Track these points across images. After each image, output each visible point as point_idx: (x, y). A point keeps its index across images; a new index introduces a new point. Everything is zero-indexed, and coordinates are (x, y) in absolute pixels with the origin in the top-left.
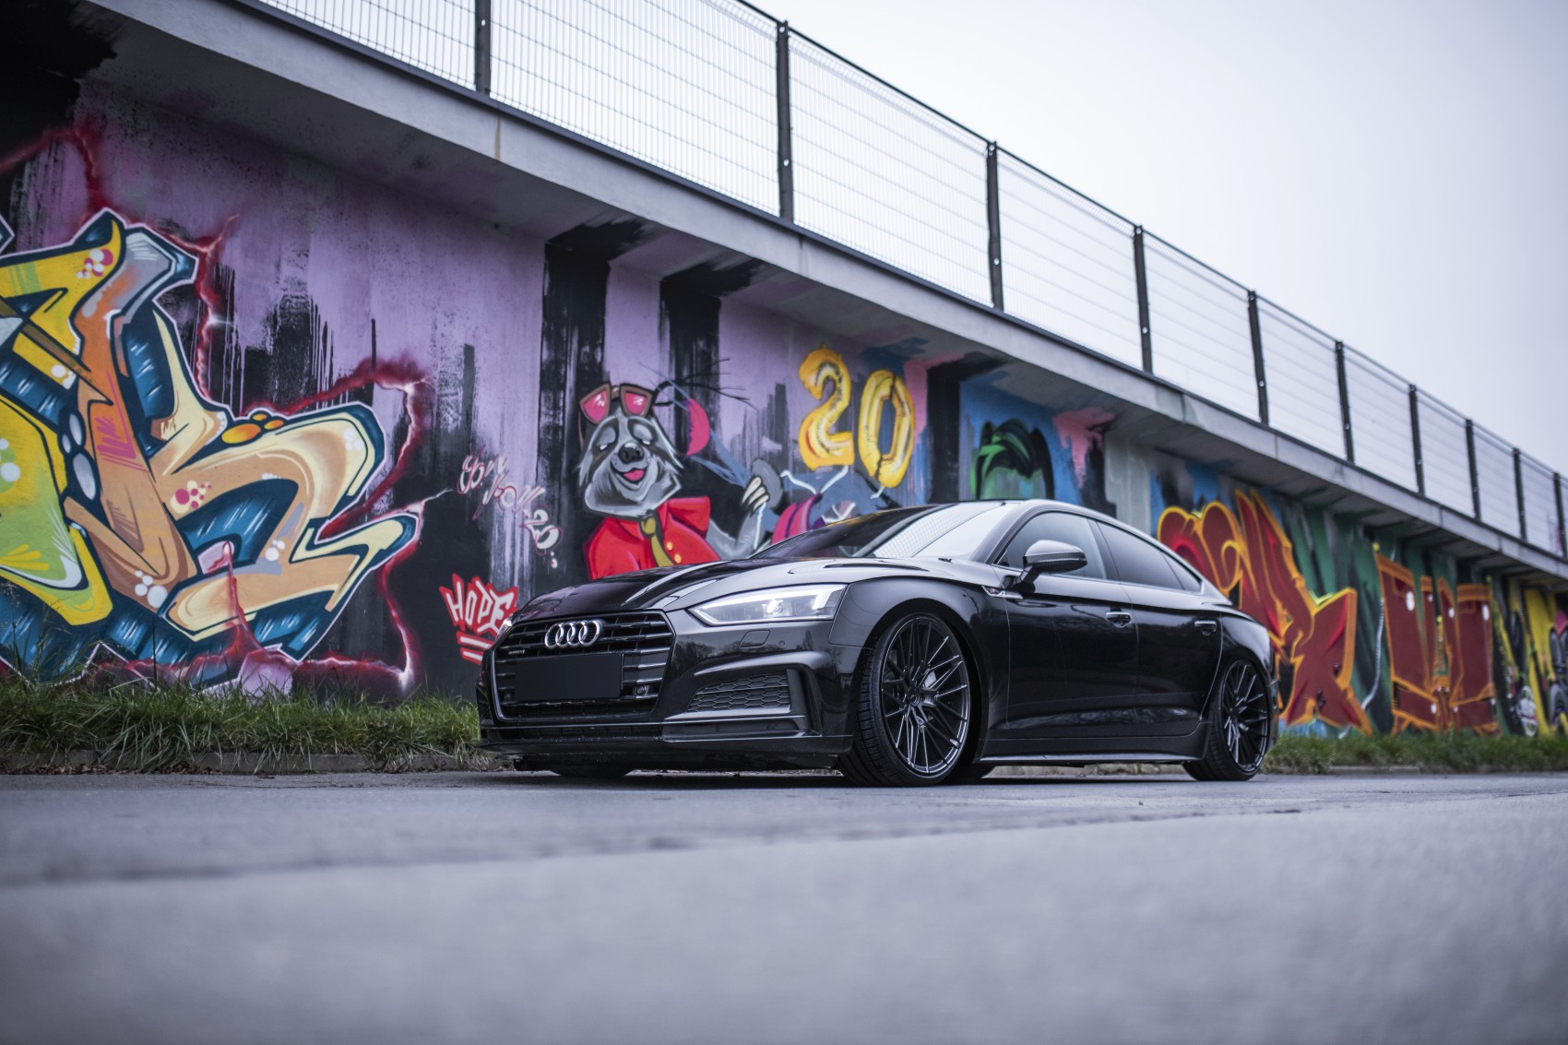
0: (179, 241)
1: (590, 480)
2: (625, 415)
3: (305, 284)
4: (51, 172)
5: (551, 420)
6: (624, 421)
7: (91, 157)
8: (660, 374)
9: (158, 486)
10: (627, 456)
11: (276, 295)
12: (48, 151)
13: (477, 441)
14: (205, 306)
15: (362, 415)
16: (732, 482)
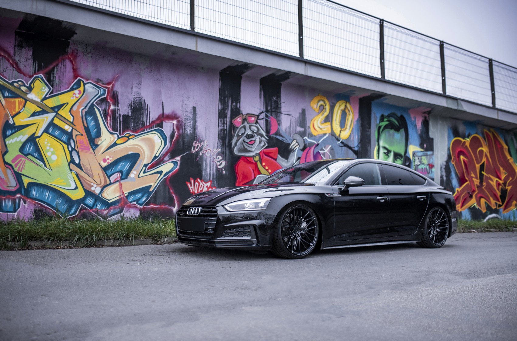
0: (101, 85)
1: (236, 145)
2: (248, 123)
3: (141, 93)
4: (62, 69)
5: (222, 127)
6: (247, 126)
7: (74, 63)
8: (260, 109)
9: (97, 158)
10: (249, 137)
11: (131, 98)
12: (61, 63)
13: (198, 136)
14: (109, 103)
15: (160, 131)
16: (286, 142)
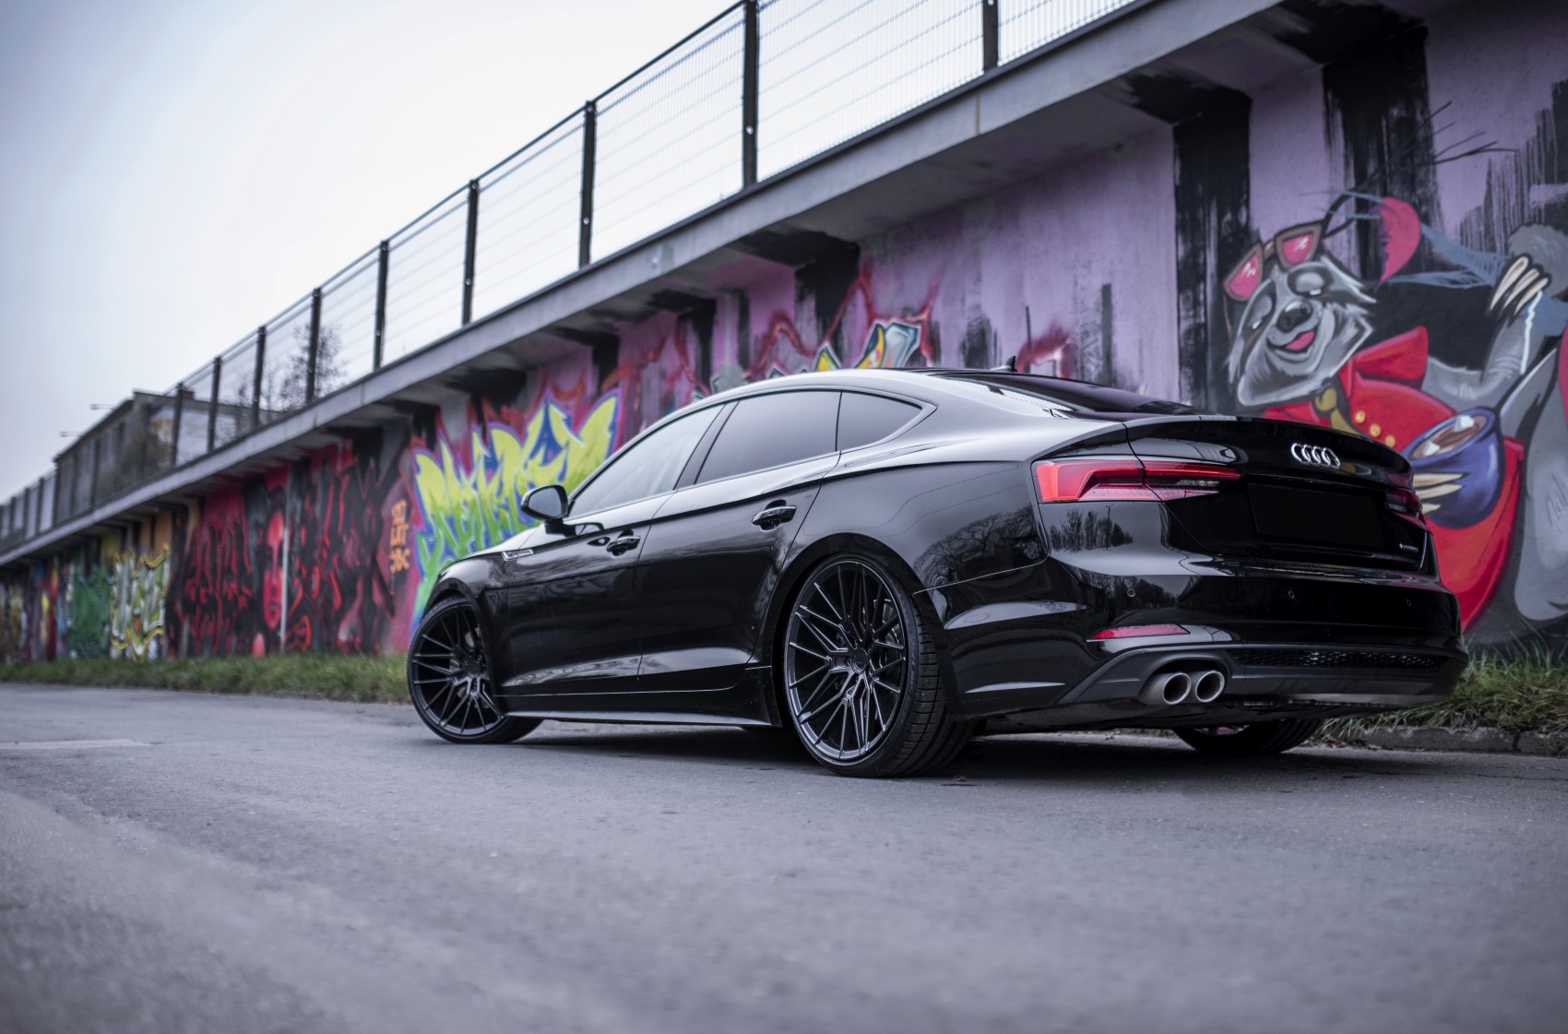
0: (910, 319)
1: (1243, 372)
2: (1283, 270)
3: (981, 305)
5: (1192, 321)
6: (1282, 280)
7: (867, 291)
10: (1289, 323)
11: (963, 326)
12: (850, 302)
14: (925, 359)
16: (1466, 287)
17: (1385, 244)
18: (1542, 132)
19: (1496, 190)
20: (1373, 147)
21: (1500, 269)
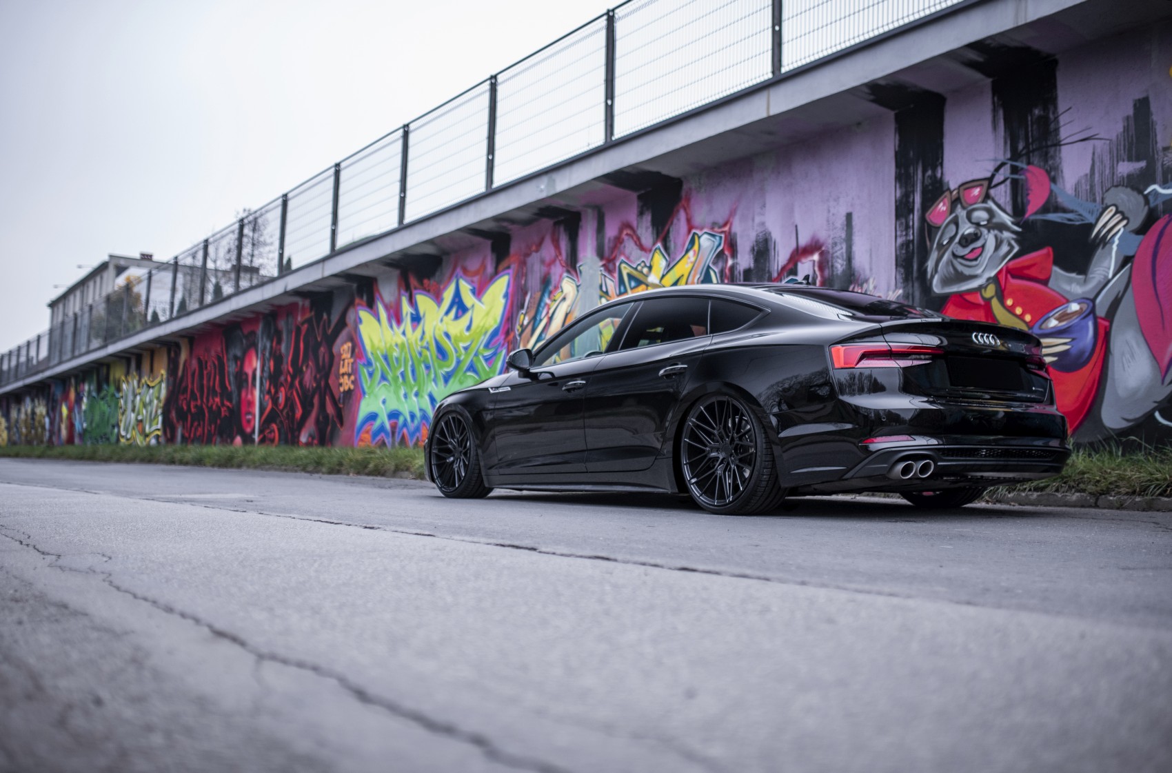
0: (717, 230)
1: (936, 271)
2: (964, 208)
3: (765, 223)
4: (677, 226)
5: (904, 238)
6: (964, 214)
7: (687, 211)
8: (995, 160)
10: (967, 241)
11: (753, 236)
12: (676, 217)
13: (856, 274)
14: (727, 257)
16: (1077, 223)
17: (1028, 195)
18: (1126, 129)
19: (1097, 164)
20: (1022, 133)
21: (1098, 214)
